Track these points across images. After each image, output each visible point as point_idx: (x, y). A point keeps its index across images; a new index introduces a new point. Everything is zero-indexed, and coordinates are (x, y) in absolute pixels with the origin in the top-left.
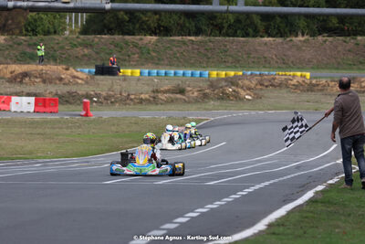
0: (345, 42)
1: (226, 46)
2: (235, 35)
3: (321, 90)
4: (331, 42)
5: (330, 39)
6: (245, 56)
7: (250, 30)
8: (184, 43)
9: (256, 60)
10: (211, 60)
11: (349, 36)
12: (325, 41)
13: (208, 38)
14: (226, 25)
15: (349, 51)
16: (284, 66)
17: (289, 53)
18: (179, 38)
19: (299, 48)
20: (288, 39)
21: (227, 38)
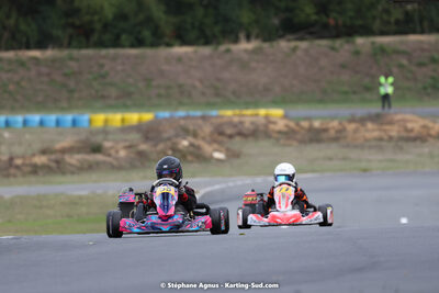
0: (333, 49)
1: (102, 66)
2: (116, 43)
3: (336, 139)
4: (306, 51)
5: (303, 45)
6: (141, 85)
7: (146, 34)
8: (22, 64)
9: (162, 92)
10: (76, 95)
11: (337, 36)
12: (294, 49)
13: (65, 53)
14: (98, 26)
15: (343, 66)
16: (218, 100)
17: (226, 75)
18: (10, 54)
19: (244, 66)
20: (223, 48)
21: (104, 52)
